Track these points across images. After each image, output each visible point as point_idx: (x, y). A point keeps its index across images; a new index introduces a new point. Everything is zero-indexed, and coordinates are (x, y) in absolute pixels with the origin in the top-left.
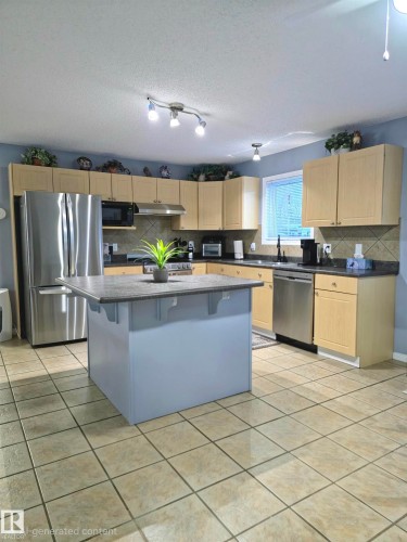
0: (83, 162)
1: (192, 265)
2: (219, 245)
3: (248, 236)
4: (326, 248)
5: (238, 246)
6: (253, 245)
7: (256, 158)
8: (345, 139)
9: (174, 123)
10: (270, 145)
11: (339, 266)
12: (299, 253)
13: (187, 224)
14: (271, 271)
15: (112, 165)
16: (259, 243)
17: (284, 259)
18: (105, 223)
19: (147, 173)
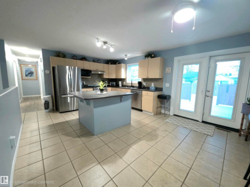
0: (75, 57)
1: (107, 88)
2: (115, 82)
3: (123, 80)
4: (144, 84)
5: (120, 83)
6: (124, 83)
7: (126, 59)
8: (150, 55)
9: (105, 47)
10: (129, 55)
11: (148, 89)
12: (137, 85)
13: (106, 76)
14: (130, 90)
15: (83, 58)
16: (126, 82)
17: (133, 87)
18: (82, 75)
19: (94, 61)
